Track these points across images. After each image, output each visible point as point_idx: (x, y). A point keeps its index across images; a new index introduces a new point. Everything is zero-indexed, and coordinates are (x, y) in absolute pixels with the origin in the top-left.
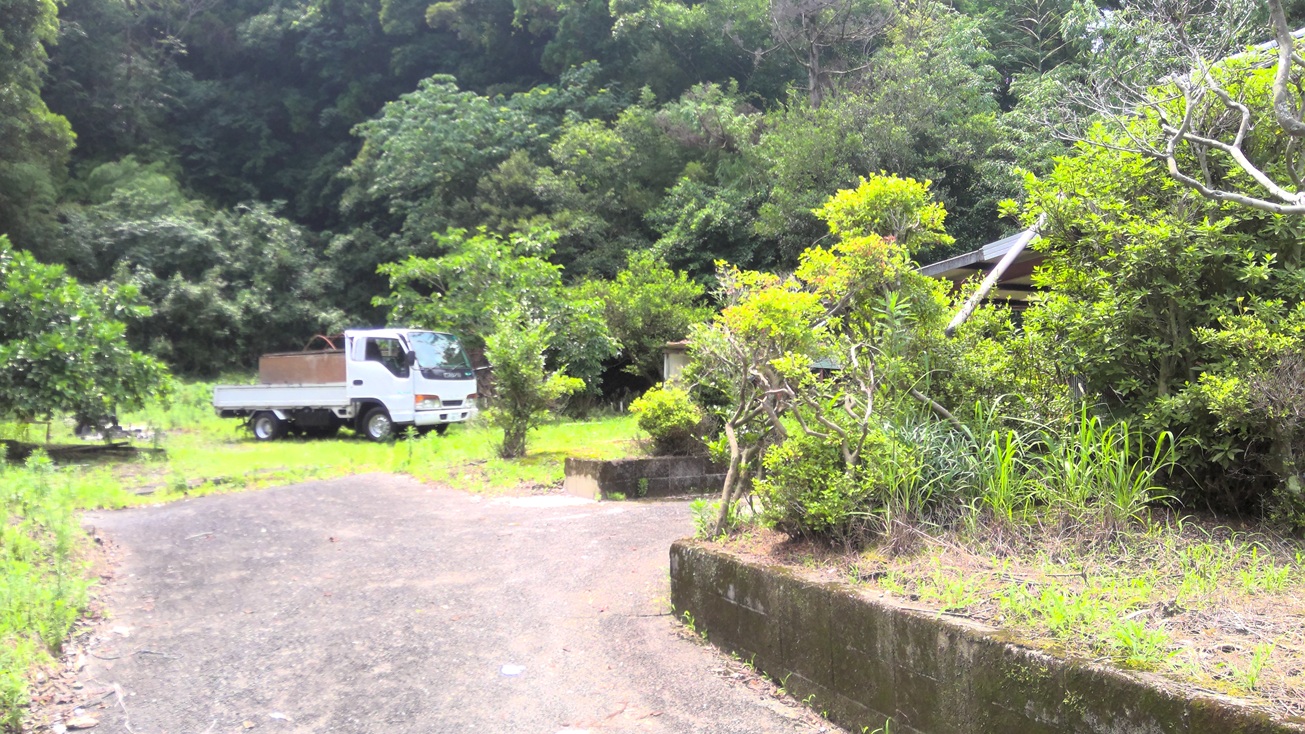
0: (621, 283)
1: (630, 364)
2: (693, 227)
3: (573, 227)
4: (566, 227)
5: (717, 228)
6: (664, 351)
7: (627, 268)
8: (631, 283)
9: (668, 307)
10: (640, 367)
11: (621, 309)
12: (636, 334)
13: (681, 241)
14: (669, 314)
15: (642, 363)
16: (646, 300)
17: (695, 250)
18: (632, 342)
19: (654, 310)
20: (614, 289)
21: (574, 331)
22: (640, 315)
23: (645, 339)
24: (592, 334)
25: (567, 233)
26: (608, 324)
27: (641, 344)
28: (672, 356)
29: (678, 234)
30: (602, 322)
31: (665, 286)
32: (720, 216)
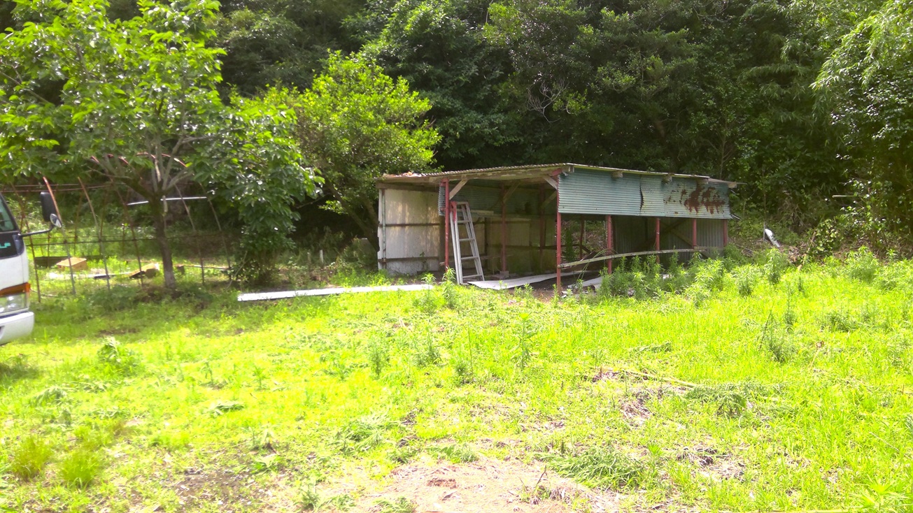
0: (319, 93)
1: (332, 199)
2: (408, 28)
3: (256, 28)
4: (248, 29)
5: (437, 30)
6: (379, 186)
7: (327, 72)
8: (333, 92)
9: (383, 126)
10: (343, 203)
11: (320, 127)
12: (341, 163)
13: (390, 48)
14: (385, 136)
15: (344, 198)
16: (354, 116)
17: (409, 59)
18: (336, 174)
19: (365, 130)
20: (309, 100)
21: (250, 157)
22: (345, 136)
23: (354, 170)
24: (277, 163)
25: (248, 35)
26: (302, 148)
27: (347, 176)
28: (388, 192)
29: (388, 40)
30: (293, 145)
31: (379, 98)
32: (442, 15)
